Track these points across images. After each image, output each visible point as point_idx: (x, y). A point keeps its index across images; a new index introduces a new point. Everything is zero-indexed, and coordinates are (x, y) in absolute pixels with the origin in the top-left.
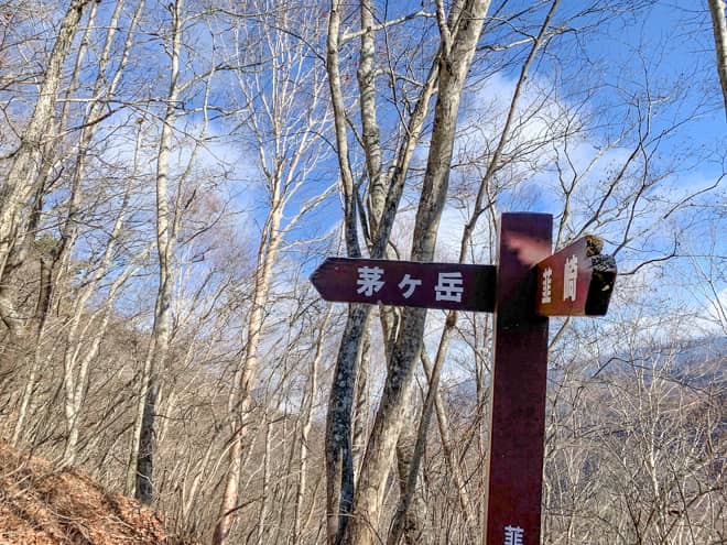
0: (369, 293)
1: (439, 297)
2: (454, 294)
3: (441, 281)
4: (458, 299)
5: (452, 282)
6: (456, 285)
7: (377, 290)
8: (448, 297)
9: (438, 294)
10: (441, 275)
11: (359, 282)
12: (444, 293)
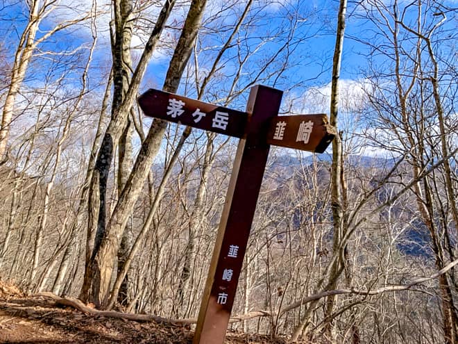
0: (174, 116)
1: (214, 125)
2: (222, 125)
3: (217, 116)
4: (224, 128)
5: (223, 118)
6: (225, 120)
7: (179, 114)
8: (219, 126)
9: (214, 123)
10: (217, 113)
11: (169, 108)
12: (217, 123)
